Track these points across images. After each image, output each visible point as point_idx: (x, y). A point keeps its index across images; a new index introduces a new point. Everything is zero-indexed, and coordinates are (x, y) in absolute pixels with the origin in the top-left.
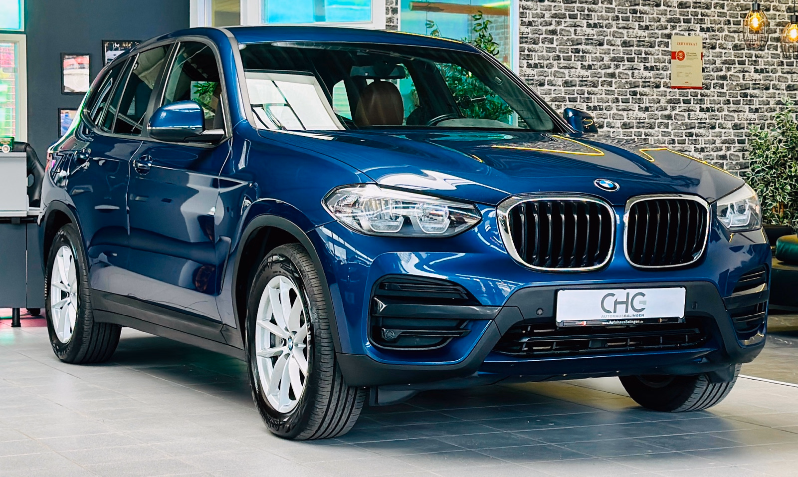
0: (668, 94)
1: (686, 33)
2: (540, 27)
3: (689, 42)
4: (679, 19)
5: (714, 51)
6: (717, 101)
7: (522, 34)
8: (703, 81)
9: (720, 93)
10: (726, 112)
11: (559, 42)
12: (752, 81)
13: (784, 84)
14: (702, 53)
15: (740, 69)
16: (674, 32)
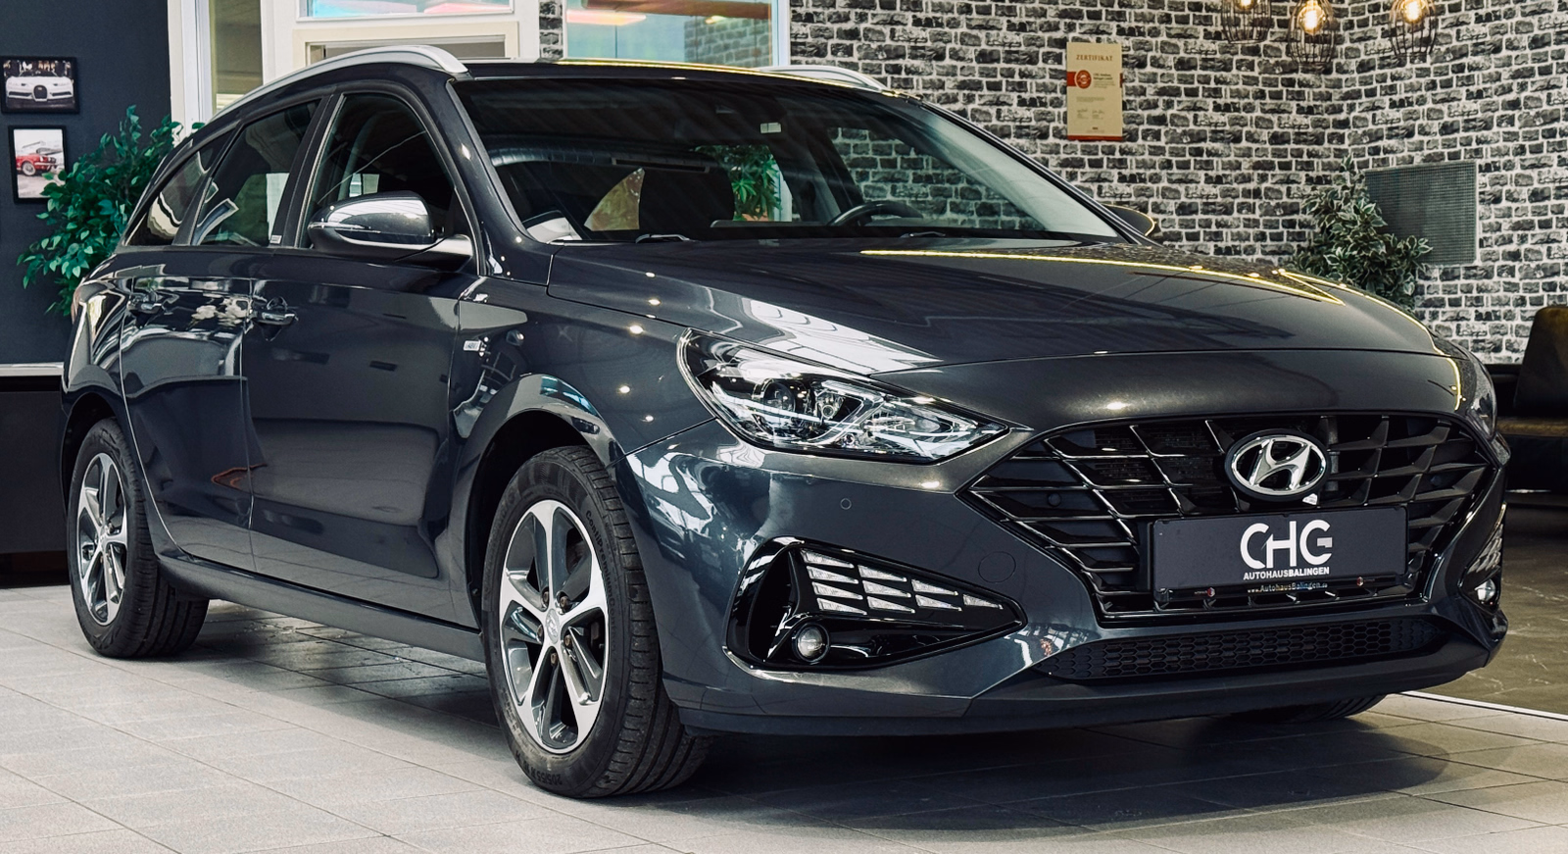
0: (1062, 150)
1: (1093, 38)
2: (828, 25)
3: (1099, 54)
4: (1080, 11)
5: (1142, 71)
6: (1149, 162)
7: (796, 38)
8: (1124, 126)
9: (1154, 147)
10: (1165, 184)
11: (863, 52)
12: (1210, 125)
13: (1266, 132)
14: (1121, 75)
15: (1189, 104)
16: (1071, 35)
